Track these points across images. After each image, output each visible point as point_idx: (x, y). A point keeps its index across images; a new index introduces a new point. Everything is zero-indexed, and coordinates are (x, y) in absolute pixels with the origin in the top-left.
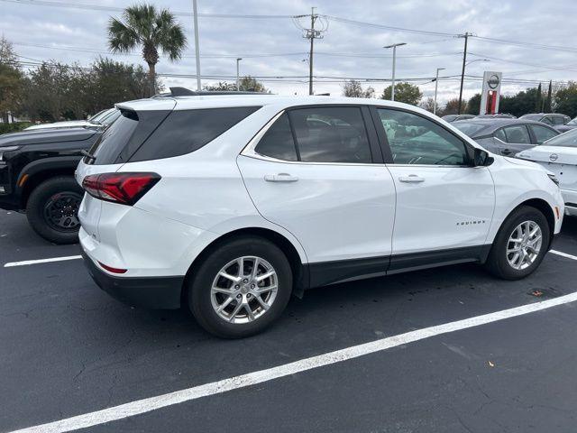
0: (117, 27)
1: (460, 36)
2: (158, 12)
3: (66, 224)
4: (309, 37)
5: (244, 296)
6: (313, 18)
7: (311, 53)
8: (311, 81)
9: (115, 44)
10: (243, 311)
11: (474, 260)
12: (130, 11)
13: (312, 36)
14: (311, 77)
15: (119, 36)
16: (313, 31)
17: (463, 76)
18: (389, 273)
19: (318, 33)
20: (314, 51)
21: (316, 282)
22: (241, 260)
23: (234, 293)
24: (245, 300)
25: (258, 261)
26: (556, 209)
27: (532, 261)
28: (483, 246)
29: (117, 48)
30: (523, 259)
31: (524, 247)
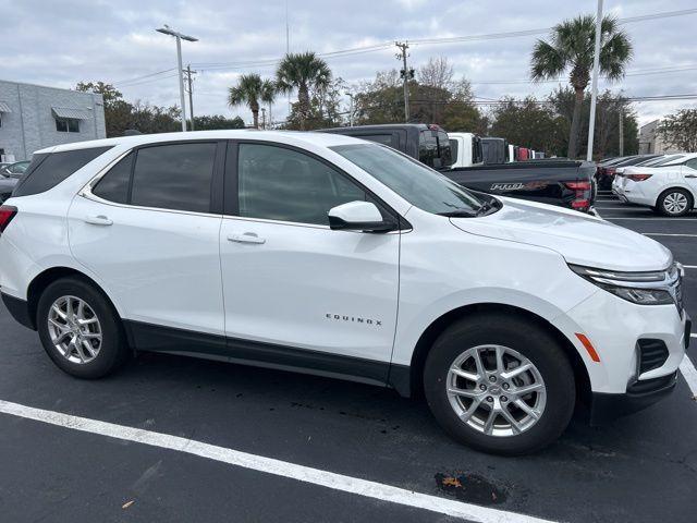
5: (75, 337)
9: (538, 72)
10: (74, 350)
12: (560, 29)
15: (542, 61)
22: (67, 299)
23: (66, 329)
24: (73, 341)
25: (82, 303)
26: (581, 337)
27: (522, 429)
28: (391, 366)
29: (540, 75)
30: (492, 417)
31: (496, 394)
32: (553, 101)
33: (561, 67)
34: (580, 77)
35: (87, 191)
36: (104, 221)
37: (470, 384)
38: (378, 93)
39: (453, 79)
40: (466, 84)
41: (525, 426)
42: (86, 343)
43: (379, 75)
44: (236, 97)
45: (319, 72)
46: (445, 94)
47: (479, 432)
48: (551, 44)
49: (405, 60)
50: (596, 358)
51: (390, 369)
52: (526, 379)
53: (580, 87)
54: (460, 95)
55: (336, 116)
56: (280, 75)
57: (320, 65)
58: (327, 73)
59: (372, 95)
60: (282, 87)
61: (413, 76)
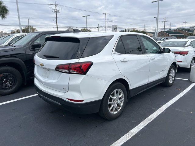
1: (104, 14)
3: (5, 87)
4: (55, 12)
5: (116, 104)
6: (56, 5)
13: (56, 12)
14: (57, 26)
16: (56, 10)
17: (106, 26)
18: (147, 89)
19: (58, 11)
20: (57, 17)
22: (115, 91)
35: (114, 52)
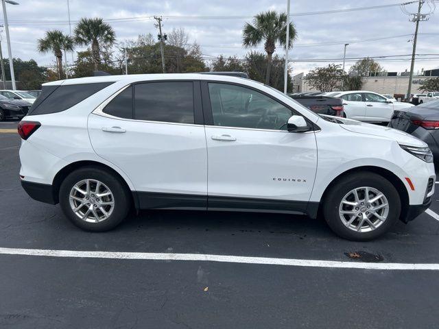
0: (249, 29)
2: (278, 15)
5: (92, 206)
7: (416, 34)
8: (413, 59)
9: (247, 41)
10: (91, 215)
11: (302, 214)
12: (258, 18)
13: (418, 19)
14: (414, 55)
15: (249, 36)
16: (419, 15)
18: (210, 209)
19: (424, 16)
21: (144, 206)
22: (87, 181)
23: (84, 201)
24: (91, 208)
25: (99, 183)
26: (408, 179)
27: (376, 227)
28: (309, 203)
29: (248, 44)
30: (361, 223)
31: (363, 211)
32: (248, 59)
33: (260, 40)
34: (270, 47)
35: (99, 111)
36: (118, 130)
37: (351, 208)
38: (139, 48)
39: (188, 42)
40: (196, 46)
41: (378, 224)
42: (101, 209)
43: (140, 36)
44: (44, 46)
45: (106, 32)
46: (183, 51)
47: (354, 231)
48: (254, 26)
49: (160, 29)
50: (413, 188)
51: (309, 204)
52: (378, 203)
53: (270, 53)
54: (193, 53)
55: (110, 62)
56: (78, 32)
57: (107, 28)
58: (111, 34)
59: (135, 50)
60: (79, 41)
61: (166, 39)
